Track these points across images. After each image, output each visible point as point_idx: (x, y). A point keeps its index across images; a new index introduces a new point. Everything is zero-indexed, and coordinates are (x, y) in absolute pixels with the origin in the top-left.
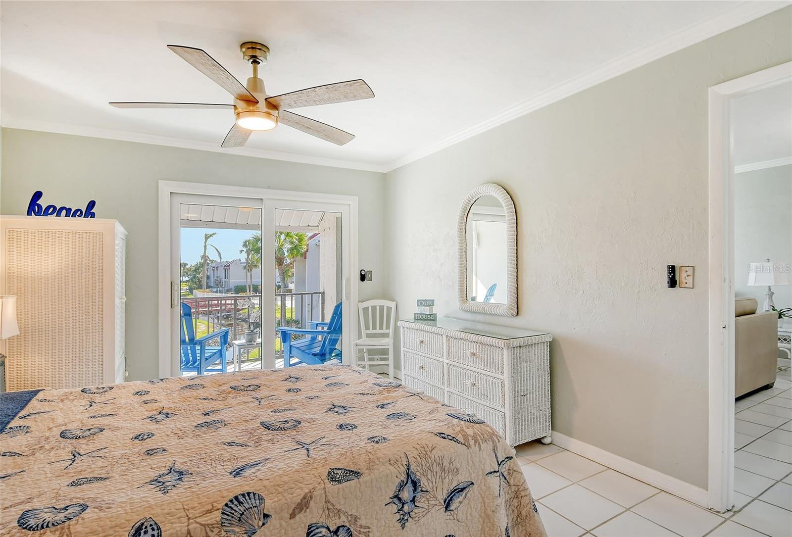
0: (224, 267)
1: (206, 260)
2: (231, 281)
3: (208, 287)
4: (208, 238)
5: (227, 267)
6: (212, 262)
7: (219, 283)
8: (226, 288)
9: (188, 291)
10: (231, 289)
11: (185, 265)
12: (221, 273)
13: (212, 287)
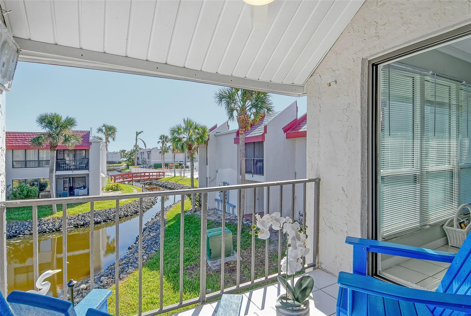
0: (148, 152)
1: (136, 148)
2: (152, 161)
3: (138, 164)
4: (138, 134)
5: (149, 152)
6: (140, 150)
7: (144, 162)
8: (149, 165)
9: (126, 166)
10: (152, 166)
11: (125, 151)
12: (146, 156)
13: (140, 164)
